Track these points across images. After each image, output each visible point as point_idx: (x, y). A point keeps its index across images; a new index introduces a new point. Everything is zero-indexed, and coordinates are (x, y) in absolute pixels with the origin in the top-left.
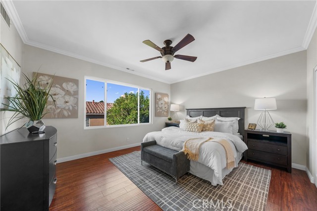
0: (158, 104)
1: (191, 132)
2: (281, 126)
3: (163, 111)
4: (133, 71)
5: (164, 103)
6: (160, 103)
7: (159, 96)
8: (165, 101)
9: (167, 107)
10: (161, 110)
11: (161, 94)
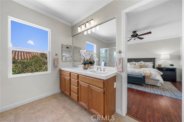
1: (135, 69)
2: (172, 65)
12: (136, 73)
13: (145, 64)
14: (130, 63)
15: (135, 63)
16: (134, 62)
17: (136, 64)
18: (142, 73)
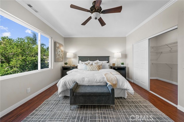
0: (57, 51)
3: (60, 57)
4: (36, 11)
5: (61, 51)
6: (58, 50)
7: (58, 45)
8: (61, 50)
9: (62, 55)
10: (59, 57)
11: (59, 44)
12: (98, 81)
13: (102, 63)
14: (85, 62)
15: (91, 62)
16: (89, 61)
17: (93, 64)
18: (105, 79)
